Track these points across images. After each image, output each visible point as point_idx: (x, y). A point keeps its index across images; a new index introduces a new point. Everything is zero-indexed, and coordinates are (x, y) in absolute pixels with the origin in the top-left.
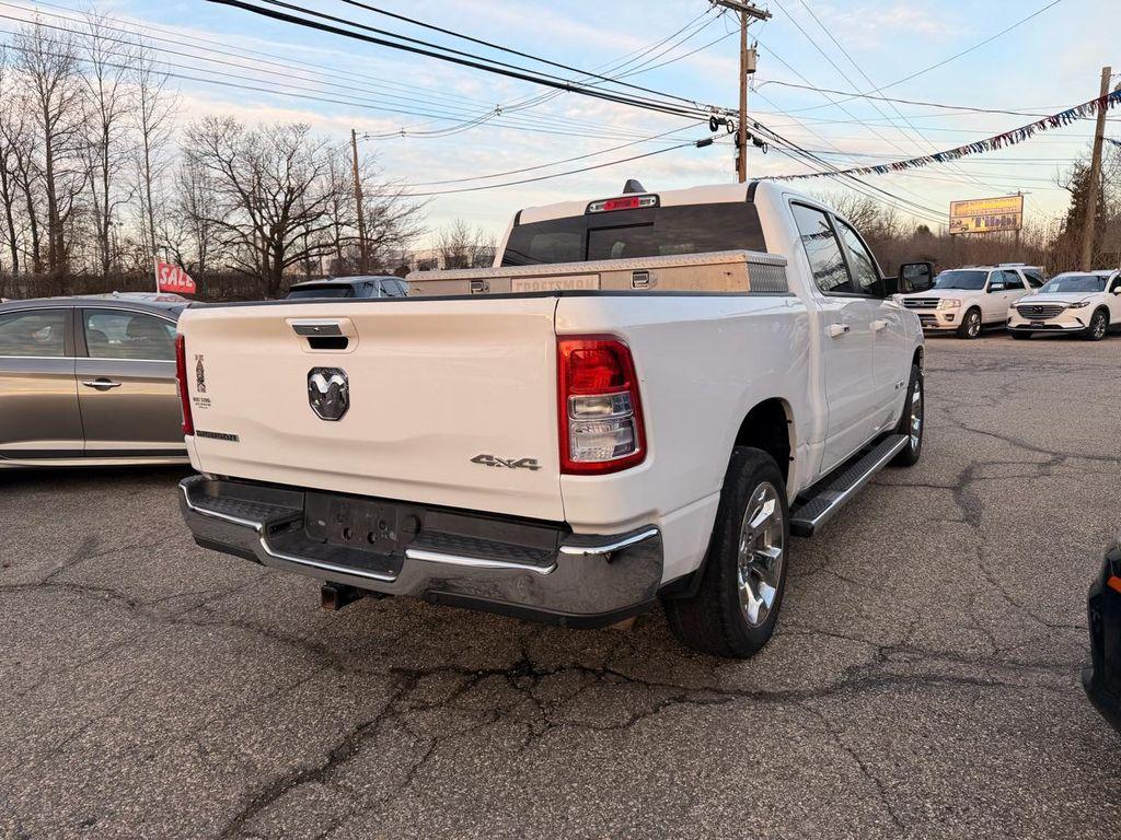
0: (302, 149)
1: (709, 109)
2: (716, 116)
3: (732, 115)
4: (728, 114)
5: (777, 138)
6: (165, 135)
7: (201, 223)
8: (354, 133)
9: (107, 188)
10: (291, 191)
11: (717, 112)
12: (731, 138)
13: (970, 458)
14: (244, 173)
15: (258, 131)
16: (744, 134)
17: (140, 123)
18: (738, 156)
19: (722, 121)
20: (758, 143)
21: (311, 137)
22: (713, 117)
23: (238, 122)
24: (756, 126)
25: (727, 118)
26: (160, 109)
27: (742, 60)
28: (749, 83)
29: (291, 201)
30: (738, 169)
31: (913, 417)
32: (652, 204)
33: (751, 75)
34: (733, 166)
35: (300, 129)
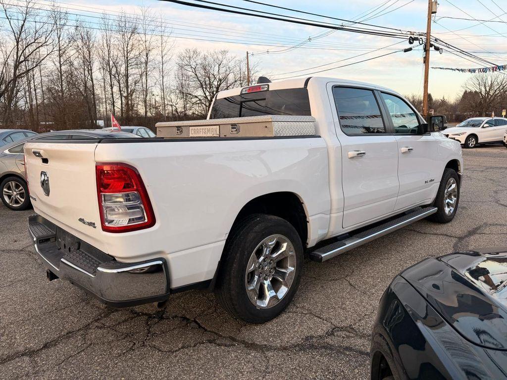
0: (224, 62)
1: (409, 33)
2: (413, 36)
3: (422, 35)
4: (420, 35)
5: (448, 45)
6: (170, 58)
7: (185, 94)
8: (248, 53)
9: (147, 81)
10: (220, 80)
11: (413, 35)
12: (422, 47)
13: (485, 220)
14: (201, 72)
15: (207, 54)
16: (429, 45)
17: (160, 52)
18: (424, 56)
19: (416, 39)
20: (437, 49)
21: (228, 55)
22: (411, 37)
23: (198, 51)
24: (436, 40)
25: (419, 37)
26: (168, 47)
27: (429, 7)
28: (433, 18)
29: (220, 84)
30: (424, 62)
31: (453, 197)
32: (266, 89)
33: (434, 14)
34: (422, 60)
35: (224, 52)
